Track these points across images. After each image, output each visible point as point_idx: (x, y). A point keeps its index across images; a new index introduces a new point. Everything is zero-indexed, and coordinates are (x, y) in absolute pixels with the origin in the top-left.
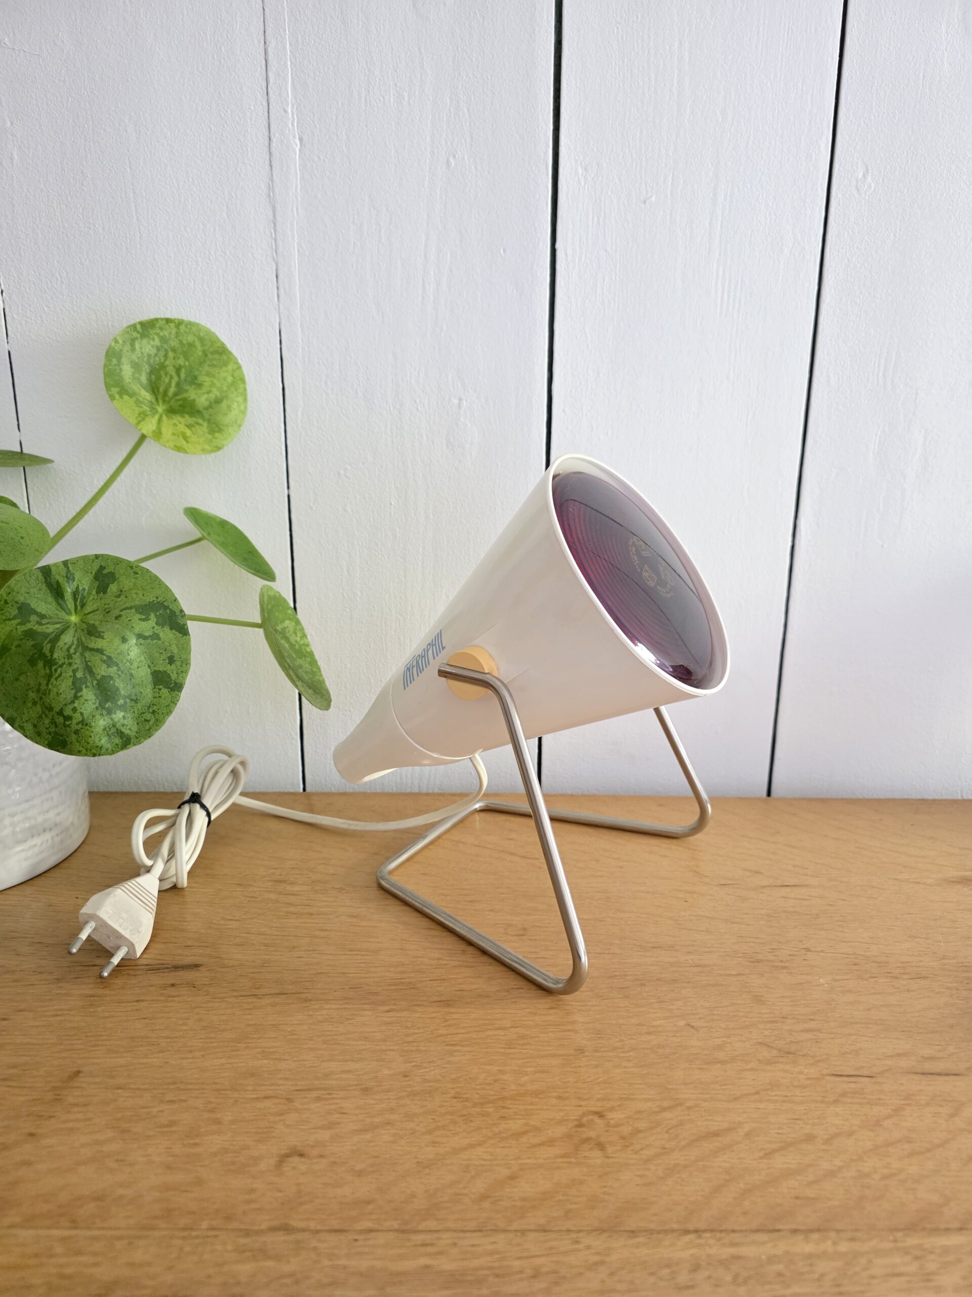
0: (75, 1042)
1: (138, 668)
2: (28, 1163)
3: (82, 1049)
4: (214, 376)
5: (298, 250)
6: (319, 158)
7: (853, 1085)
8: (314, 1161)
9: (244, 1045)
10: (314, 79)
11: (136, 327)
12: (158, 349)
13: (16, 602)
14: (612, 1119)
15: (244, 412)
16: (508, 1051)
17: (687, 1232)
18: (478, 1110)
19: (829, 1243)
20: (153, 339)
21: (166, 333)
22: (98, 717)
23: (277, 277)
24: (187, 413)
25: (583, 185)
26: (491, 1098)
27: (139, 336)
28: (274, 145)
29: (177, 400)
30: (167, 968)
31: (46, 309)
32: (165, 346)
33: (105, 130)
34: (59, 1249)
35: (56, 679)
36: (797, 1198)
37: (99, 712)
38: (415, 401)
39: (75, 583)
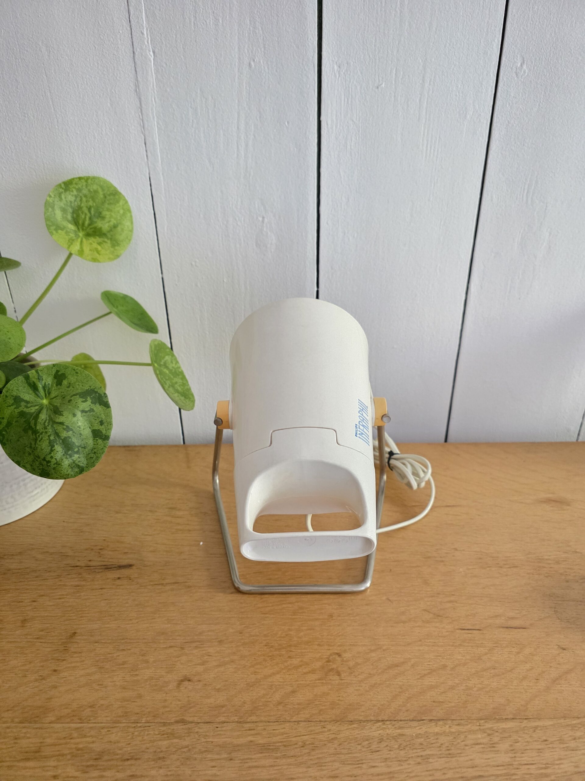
0: (72, 615)
1: (84, 429)
2: (55, 687)
3: (76, 619)
4: (111, 211)
5: (157, 126)
6: (166, 64)
7: (470, 635)
8: (196, 683)
9: (158, 616)
10: (160, 10)
11: (61, 186)
12: (76, 197)
13: (12, 396)
14: (345, 657)
15: (131, 231)
16: (293, 617)
17: (378, 721)
18: (278, 653)
19: (447, 726)
20: (72, 191)
21: (80, 186)
22: (65, 460)
23: (145, 144)
24: (98, 236)
25: (337, 77)
26: (284, 646)
27: (63, 191)
28: (136, 57)
29: (91, 229)
30: (115, 567)
31: (4, 169)
32: (81, 194)
33: (27, 51)
34: (75, 735)
35: (40, 441)
36: (434, 702)
37: (65, 457)
38: (236, 219)
39: (43, 382)
